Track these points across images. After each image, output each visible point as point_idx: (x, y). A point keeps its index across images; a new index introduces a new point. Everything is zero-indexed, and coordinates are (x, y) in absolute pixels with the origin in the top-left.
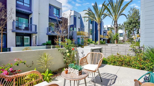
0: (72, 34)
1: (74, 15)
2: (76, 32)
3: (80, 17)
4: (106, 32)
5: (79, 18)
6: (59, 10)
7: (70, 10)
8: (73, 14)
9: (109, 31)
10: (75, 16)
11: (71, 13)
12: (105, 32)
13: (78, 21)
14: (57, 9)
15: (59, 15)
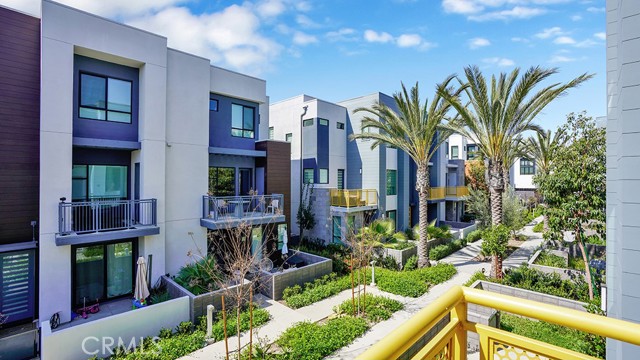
0: (312, 199)
1: (318, 119)
2: (328, 194)
3: (344, 122)
4: (460, 170)
5: (341, 126)
6: (254, 108)
7: (302, 97)
8: (313, 114)
9: (474, 162)
10: (322, 123)
11: (306, 108)
12: (455, 169)
13: (336, 139)
14: (244, 106)
15: (253, 130)
